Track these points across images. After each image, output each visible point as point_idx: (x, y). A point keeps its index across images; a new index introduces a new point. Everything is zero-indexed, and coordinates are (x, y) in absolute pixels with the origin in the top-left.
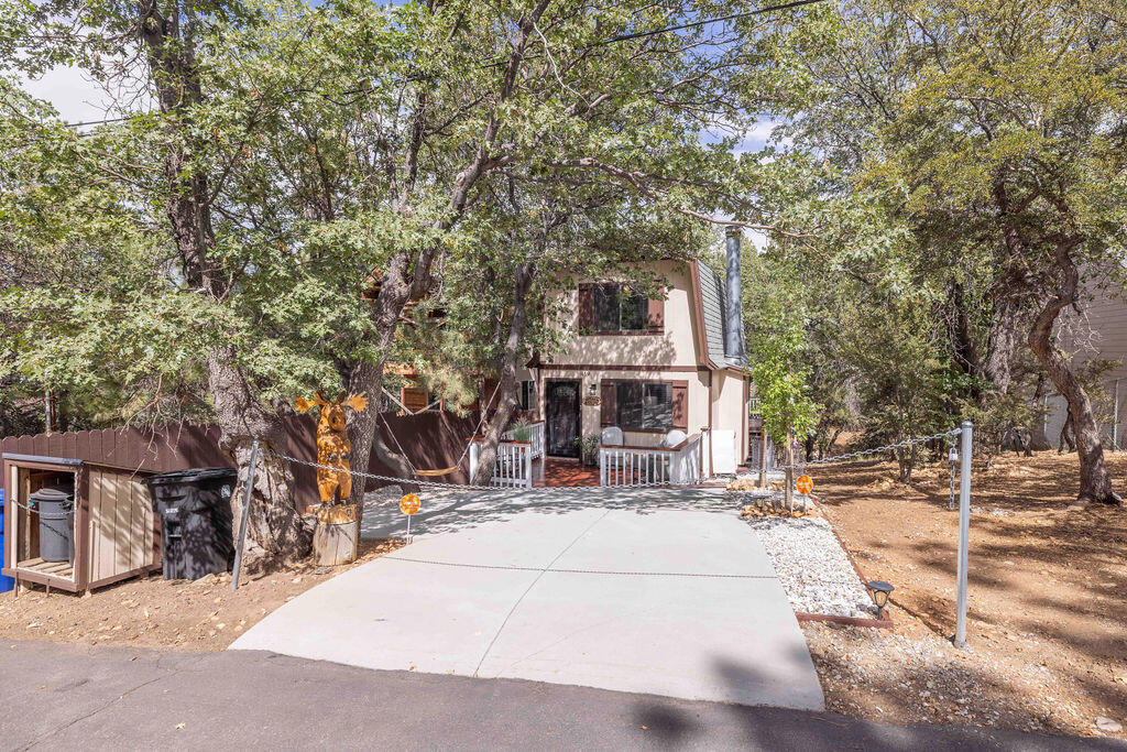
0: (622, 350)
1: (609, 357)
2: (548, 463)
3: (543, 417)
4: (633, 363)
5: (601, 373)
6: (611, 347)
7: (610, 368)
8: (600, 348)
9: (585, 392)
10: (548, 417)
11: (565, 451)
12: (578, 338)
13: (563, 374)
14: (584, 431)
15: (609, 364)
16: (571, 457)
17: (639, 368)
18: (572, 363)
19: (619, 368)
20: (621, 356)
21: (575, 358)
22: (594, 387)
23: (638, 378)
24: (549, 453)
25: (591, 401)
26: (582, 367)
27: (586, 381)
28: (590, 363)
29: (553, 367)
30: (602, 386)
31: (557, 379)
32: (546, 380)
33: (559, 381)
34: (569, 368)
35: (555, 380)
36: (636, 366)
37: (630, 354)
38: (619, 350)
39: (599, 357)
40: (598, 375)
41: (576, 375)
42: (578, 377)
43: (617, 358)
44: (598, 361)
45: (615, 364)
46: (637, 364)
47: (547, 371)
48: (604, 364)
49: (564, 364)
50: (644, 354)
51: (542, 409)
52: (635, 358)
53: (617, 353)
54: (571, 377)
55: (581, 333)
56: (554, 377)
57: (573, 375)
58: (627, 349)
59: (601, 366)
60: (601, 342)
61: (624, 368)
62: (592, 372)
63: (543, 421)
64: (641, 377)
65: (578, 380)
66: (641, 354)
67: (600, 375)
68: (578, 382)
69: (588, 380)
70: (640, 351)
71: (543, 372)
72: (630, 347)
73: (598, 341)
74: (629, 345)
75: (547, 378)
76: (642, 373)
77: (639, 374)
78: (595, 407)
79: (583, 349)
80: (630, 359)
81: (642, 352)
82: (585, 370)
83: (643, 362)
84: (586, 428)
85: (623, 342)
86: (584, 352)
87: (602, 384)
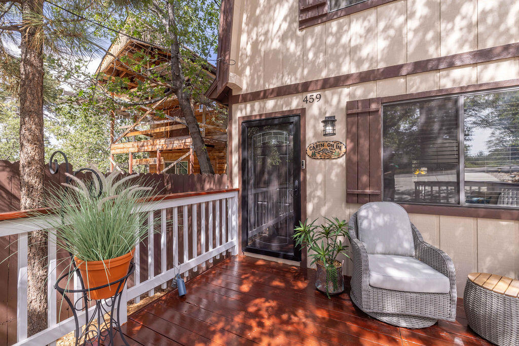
0: (400, 30)
1: (364, 53)
3: (237, 184)
5: (346, 91)
6: (369, 30)
7: (365, 78)
8: (344, 39)
9: (312, 133)
10: (244, 183)
11: (275, 246)
12: (299, 33)
13: (270, 105)
14: (310, 207)
15: (365, 67)
16: (286, 257)
18: (289, 81)
19: (392, 72)
20: (397, 42)
21: (293, 72)
22: (330, 121)
23: (449, 85)
24: (246, 246)
25: (324, 151)
26: (305, 87)
27: (315, 109)
28: (324, 75)
29: (256, 96)
30: (348, 115)
31: (261, 115)
32: (241, 121)
33: (263, 117)
34: (283, 92)
35: (258, 118)
36: (439, 60)
37: (420, 34)
38: (392, 32)
39: (341, 60)
40: (340, 94)
41: (295, 103)
42: (298, 105)
43: (385, 51)
44: (339, 66)
45: (382, 66)
46: (443, 53)
47: (243, 106)
48: (354, 71)
49: (272, 87)
50: (464, 23)
51: (236, 169)
52: (438, 39)
53: (385, 39)
54: (285, 109)
55: (304, 24)
56: (255, 113)
57: (289, 104)
58: (414, 24)
59: (348, 77)
60: (345, 28)
61: (404, 71)
62: (328, 93)
63: (237, 190)
64: (454, 81)
65: (299, 112)
66: (454, 25)
67: (344, 96)
68: (299, 116)
69: (320, 109)
70: (451, 19)
71: (237, 109)
72: (421, 20)
73: (340, 27)
74: (418, 15)
75: (243, 118)
76: (456, 73)
77: (448, 75)
78: (334, 161)
79: (309, 50)
80: (422, 45)
81: (458, 19)
82: (313, 91)
83: (462, 42)
84: (316, 201)
85: (400, 13)
86: (311, 55)
87: (350, 112)
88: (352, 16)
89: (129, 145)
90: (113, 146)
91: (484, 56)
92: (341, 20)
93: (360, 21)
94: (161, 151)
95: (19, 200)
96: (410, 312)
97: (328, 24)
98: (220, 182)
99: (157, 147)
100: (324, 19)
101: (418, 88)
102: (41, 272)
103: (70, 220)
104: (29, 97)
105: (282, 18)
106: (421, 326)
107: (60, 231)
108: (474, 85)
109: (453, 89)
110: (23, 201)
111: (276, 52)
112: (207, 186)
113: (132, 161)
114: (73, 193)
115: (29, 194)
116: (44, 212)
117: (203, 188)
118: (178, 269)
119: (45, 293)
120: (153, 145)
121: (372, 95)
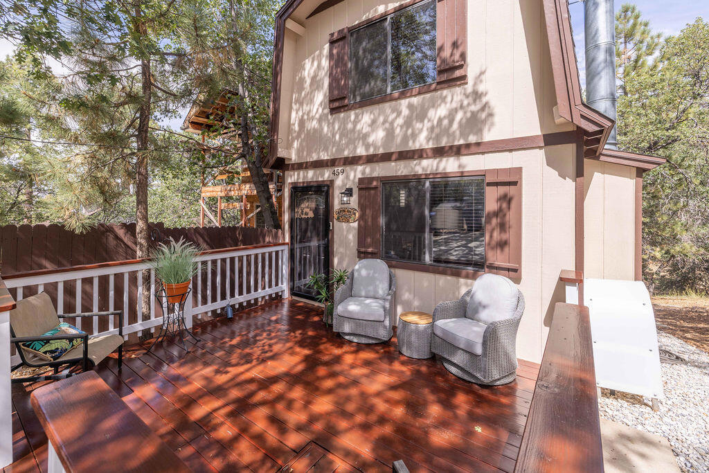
0: (392, 124)
1: (371, 140)
2: (293, 305)
3: (287, 240)
4: (412, 146)
5: (360, 168)
6: (374, 121)
7: (371, 159)
8: (359, 127)
9: (338, 201)
10: (292, 238)
12: (330, 117)
13: (310, 175)
14: (336, 261)
15: (371, 151)
17: (419, 154)
18: (325, 156)
19: (386, 157)
20: (390, 134)
21: (326, 149)
22: (349, 191)
23: (420, 172)
24: (293, 292)
25: (345, 215)
26: (332, 163)
27: (339, 182)
28: (346, 153)
29: (300, 166)
30: (360, 189)
31: (303, 183)
32: (291, 186)
33: (305, 185)
34: (318, 164)
35: (302, 185)
36: (414, 152)
37: (405, 129)
38: (387, 125)
39: (357, 142)
40: (355, 172)
41: (327, 175)
42: (329, 177)
43: (384, 140)
44: (355, 148)
45: (381, 151)
46: (417, 146)
47: (292, 173)
48: (364, 153)
49: (311, 160)
50: (429, 125)
51: (287, 227)
52: (414, 136)
53: (384, 130)
54: (320, 179)
55: (333, 111)
56: (301, 180)
57: (323, 175)
58: (400, 121)
59: (360, 158)
60: (360, 117)
61: (394, 157)
62: (348, 168)
63: (288, 244)
64: (423, 169)
65: (328, 183)
66: (423, 125)
67: (357, 172)
68: (328, 186)
69: (343, 181)
70: (422, 121)
71: (288, 175)
72: (405, 119)
73: (357, 116)
74: (403, 114)
75: (292, 183)
76: (425, 162)
77: (420, 164)
78: (351, 224)
79: (337, 132)
80: (405, 139)
81: (426, 121)
82: (338, 166)
83: (428, 140)
84: (339, 256)
85: (393, 112)
86: (337, 137)
87: (360, 186)
88: (364, 109)
89: (218, 188)
90: (204, 189)
91: (440, 152)
92: (357, 111)
93: (369, 114)
94: (247, 196)
95: (136, 252)
96: (358, 332)
97: (348, 112)
98: (276, 236)
99: (243, 192)
100: (346, 108)
101: (402, 172)
102: (147, 293)
103: (161, 264)
104: (141, 193)
105: (319, 103)
106: (367, 342)
107: (157, 270)
108: (433, 174)
109: (421, 175)
110: (138, 253)
111: (315, 130)
112: (267, 239)
113: (220, 204)
114: (162, 252)
115: (141, 250)
116: (150, 260)
117: (264, 241)
118: (229, 301)
119: (150, 305)
120: (240, 189)
121: (375, 174)
